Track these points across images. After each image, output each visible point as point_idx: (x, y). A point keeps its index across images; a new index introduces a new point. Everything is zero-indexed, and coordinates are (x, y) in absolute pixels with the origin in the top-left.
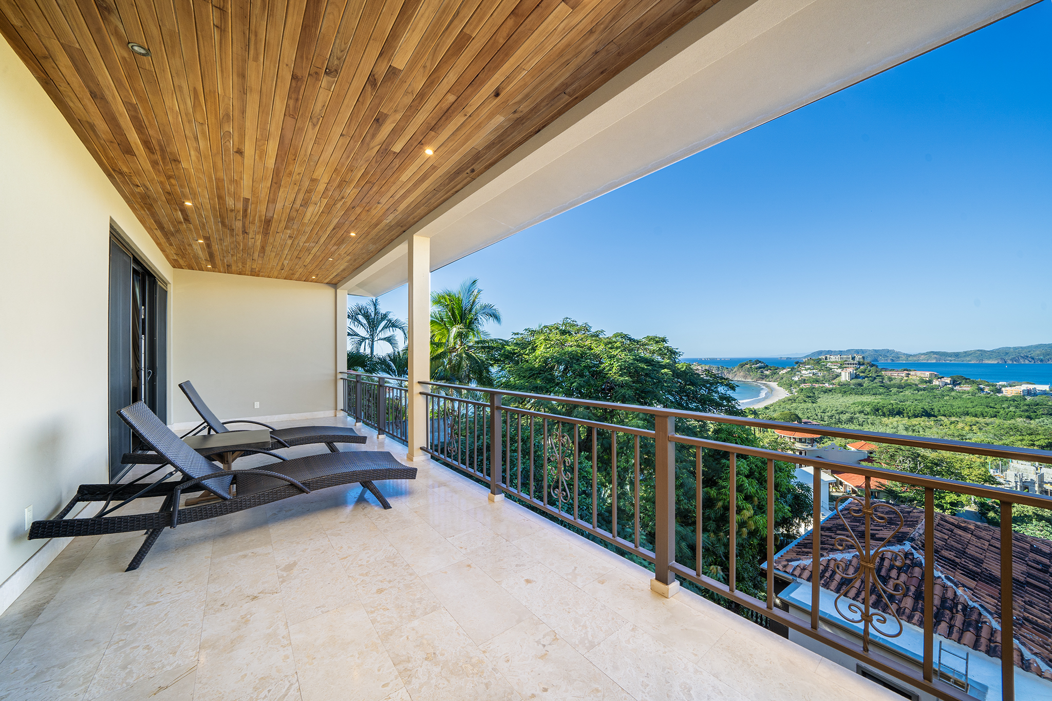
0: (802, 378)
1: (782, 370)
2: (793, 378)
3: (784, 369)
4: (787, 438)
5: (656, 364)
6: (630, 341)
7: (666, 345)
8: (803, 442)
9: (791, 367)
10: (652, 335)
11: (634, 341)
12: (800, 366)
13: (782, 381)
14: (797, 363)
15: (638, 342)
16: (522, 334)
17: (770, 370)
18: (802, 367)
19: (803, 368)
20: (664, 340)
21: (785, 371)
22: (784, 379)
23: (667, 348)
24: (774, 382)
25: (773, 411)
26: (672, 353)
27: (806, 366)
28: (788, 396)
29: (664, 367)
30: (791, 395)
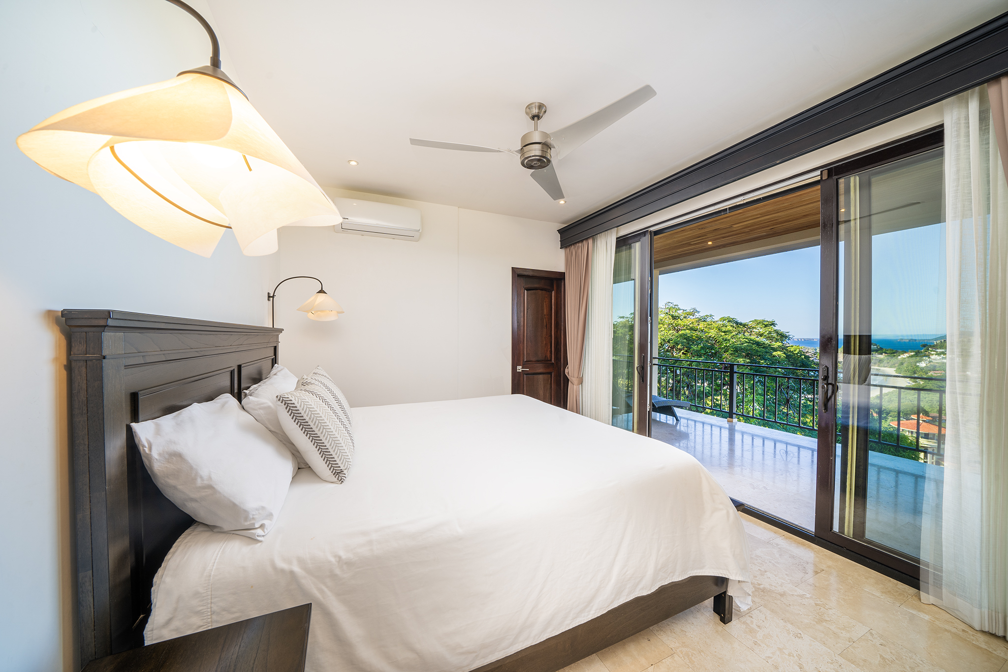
0: (932, 363)
1: (903, 354)
2: (918, 364)
3: (905, 352)
4: (908, 433)
5: (767, 347)
6: (737, 324)
7: (775, 328)
8: (931, 439)
9: (916, 351)
10: (760, 318)
11: (741, 324)
12: (928, 350)
13: (901, 367)
14: (924, 346)
15: (744, 325)
16: (627, 318)
17: (885, 353)
18: (931, 351)
19: (933, 353)
20: (773, 324)
21: (906, 355)
22: (905, 365)
23: (776, 332)
24: (891, 367)
25: (889, 402)
26: (782, 336)
27: (938, 350)
28: (909, 385)
29: (775, 350)
30: (914, 384)
